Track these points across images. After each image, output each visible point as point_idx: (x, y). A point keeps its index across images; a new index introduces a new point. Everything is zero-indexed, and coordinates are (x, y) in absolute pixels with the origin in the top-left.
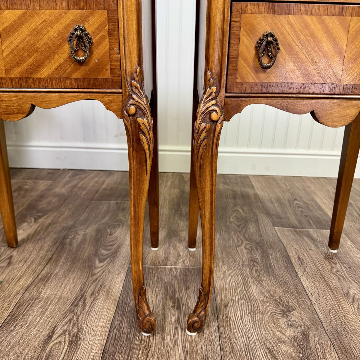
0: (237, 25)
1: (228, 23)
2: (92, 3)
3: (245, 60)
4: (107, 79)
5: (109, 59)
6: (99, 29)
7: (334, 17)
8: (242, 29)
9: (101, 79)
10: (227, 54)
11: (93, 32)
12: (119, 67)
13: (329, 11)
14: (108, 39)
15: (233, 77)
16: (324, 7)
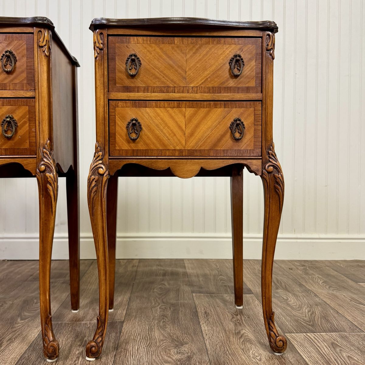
0: (113, 114)
1: (107, 113)
2: (19, 102)
3: (120, 135)
4: (26, 149)
5: (28, 136)
6: (22, 117)
7: (175, 109)
8: (116, 117)
9: (22, 148)
10: (108, 131)
11: (19, 119)
12: (35, 141)
13: (170, 105)
14: (28, 124)
15: (113, 146)
16: (167, 103)
